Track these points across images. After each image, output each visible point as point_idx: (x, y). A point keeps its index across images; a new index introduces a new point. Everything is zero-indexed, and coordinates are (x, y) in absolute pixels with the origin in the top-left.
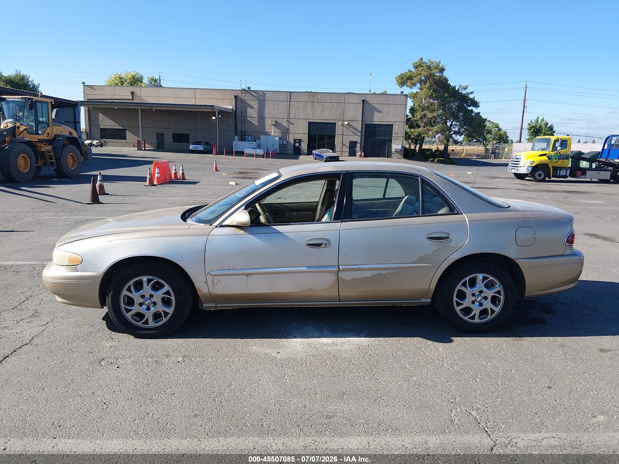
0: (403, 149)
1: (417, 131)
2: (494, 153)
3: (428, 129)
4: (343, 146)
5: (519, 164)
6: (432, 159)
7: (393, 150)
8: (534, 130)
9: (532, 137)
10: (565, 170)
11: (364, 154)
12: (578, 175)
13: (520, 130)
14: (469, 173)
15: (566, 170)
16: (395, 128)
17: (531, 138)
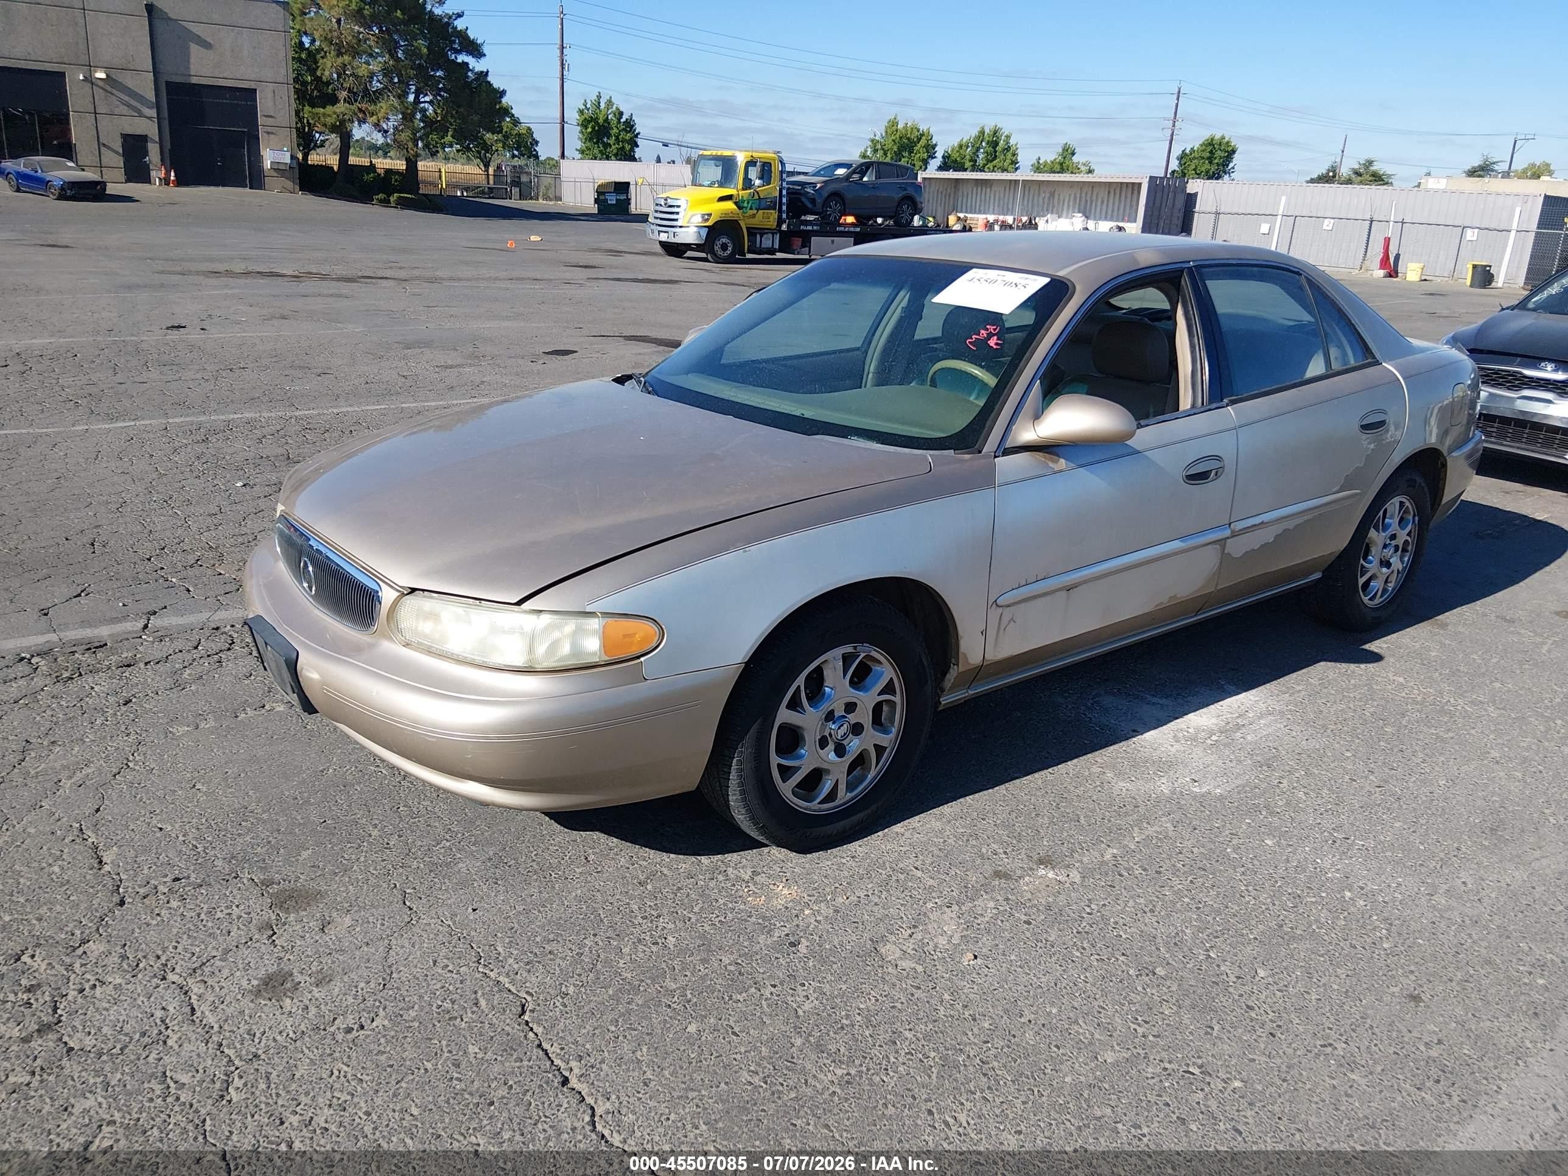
0: (295, 165)
1: (331, 113)
2: (516, 183)
3: (360, 110)
4: (102, 148)
5: (676, 220)
6: (381, 196)
7: (267, 164)
8: (593, 128)
9: (588, 144)
10: (770, 235)
11: (176, 176)
12: (795, 248)
13: (559, 126)
14: (533, 238)
15: (773, 234)
16: (263, 101)
17: (588, 149)
